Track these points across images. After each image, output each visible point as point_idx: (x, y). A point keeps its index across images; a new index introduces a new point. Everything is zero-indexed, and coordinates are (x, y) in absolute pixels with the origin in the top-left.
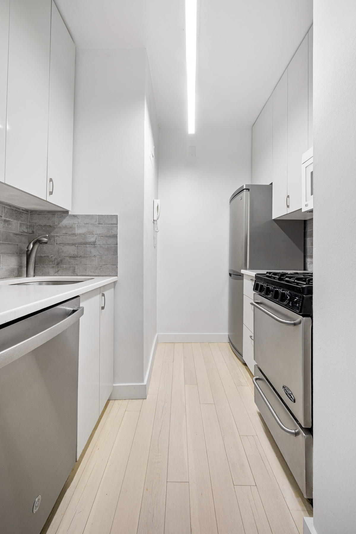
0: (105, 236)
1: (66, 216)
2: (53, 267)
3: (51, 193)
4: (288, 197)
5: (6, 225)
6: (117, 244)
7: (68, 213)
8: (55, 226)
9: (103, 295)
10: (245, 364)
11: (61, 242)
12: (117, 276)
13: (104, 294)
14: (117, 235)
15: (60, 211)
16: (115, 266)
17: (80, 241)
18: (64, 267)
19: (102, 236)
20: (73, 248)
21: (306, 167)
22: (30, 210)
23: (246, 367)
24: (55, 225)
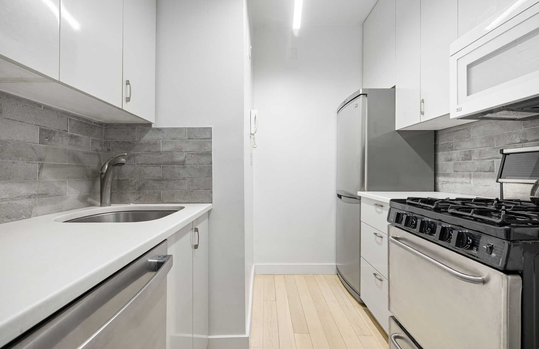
0: (197, 153)
1: (149, 130)
2: (134, 193)
3: (128, 100)
4: (423, 101)
5: (74, 142)
6: (211, 164)
7: (151, 127)
8: (135, 143)
9: (196, 230)
10: (363, 305)
11: (142, 162)
12: (212, 203)
13: (197, 228)
14: (212, 152)
15: (141, 124)
16: (209, 191)
17: (166, 161)
18: (147, 193)
19: (193, 154)
20: (158, 169)
21: (457, 60)
22: (104, 123)
23: (365, 308)
24: (135, 141)
